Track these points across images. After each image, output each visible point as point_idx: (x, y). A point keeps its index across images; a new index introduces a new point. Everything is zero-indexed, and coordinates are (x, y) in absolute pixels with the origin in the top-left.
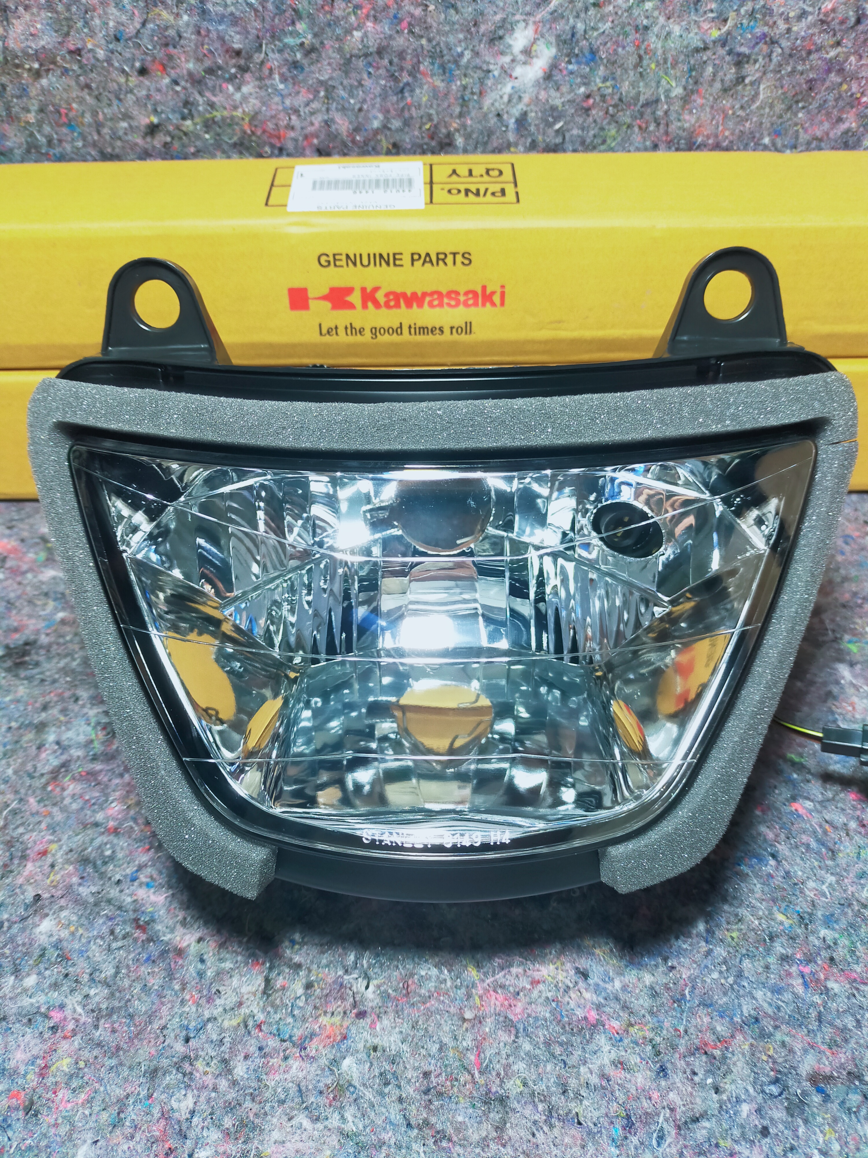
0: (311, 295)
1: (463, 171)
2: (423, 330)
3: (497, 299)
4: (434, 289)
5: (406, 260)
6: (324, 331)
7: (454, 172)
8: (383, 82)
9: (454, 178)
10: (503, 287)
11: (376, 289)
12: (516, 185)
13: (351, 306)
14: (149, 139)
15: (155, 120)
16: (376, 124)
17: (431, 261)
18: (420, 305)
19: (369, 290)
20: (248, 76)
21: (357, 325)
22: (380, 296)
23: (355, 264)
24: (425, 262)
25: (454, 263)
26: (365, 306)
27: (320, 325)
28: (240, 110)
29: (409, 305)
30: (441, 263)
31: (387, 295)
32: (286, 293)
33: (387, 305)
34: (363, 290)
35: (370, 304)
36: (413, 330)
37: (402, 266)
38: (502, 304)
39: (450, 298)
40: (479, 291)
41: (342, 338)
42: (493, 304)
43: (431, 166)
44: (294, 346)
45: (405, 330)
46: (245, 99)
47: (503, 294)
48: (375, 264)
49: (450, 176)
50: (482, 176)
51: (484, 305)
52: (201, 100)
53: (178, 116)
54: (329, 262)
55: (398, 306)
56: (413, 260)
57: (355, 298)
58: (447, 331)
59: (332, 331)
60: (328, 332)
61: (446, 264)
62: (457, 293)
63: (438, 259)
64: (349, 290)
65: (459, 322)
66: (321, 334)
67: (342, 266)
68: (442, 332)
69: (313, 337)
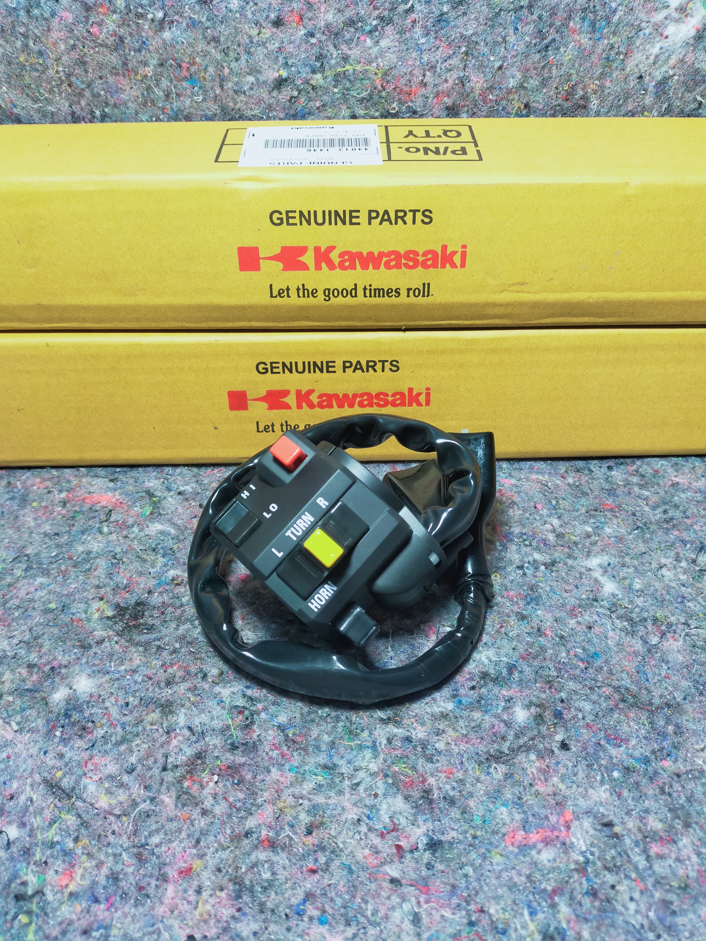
0: (261, 255)
1: (420, 132)
2: (379, 292)
3: (457, 259)
4: (392, 249)
5: (364, 217)
6: (275, 293)
7: (411, 133)
8: (527, 39)
9: (411, 138)
10: (464, 247)
11: (331, 249)
12: (476, 145)
13: (304, 267)
14: (275, 93)
15: (284, 73)
16: (512, 83)
17: (389, 220)
18: (376, 267)
19: (322, 250)
20: (389, 29)
21: (310, 287)
22: (334, 256)
23: (309, 223)
24: (383, 220)
25: (414, 223)
26: (318, 267)
27: (271, 286)
28: (374, 64)
29: (365, 267)
30: (399, 220)
31: (341, 255)
32: (236, 251)
33: (342, 267)
34: (317, 249)
35: (323, 265)
36: (368, 292)
37: (359, 224)
38: (463, 265)
39: (408, 259)
40: (439, 252)
41: (294, 300)
42: (454, 266)
43: (386, 127)
44: (243, 308)
45: (360, 292)
46: (381, 54)
47: (464, 255)
48: (330, 223)
49: (407, 136)
50: (439, 136)
51: (443, 266)
52: (335, 54)
53: (308, 69)
54: (281, 219)
55: (353, 267)
56: (370, 218)
57: (309, 258)
58: (403, 293)
59: (284, 292)
60: (279, 294)
61: (405, 223)
62: (416, 253)
63: (397, 217)
64: (303, 250)
65: (417, 284)
66: (272, 296)
67: (296, 224)
68: (399, 294)
69: (264, 299)
